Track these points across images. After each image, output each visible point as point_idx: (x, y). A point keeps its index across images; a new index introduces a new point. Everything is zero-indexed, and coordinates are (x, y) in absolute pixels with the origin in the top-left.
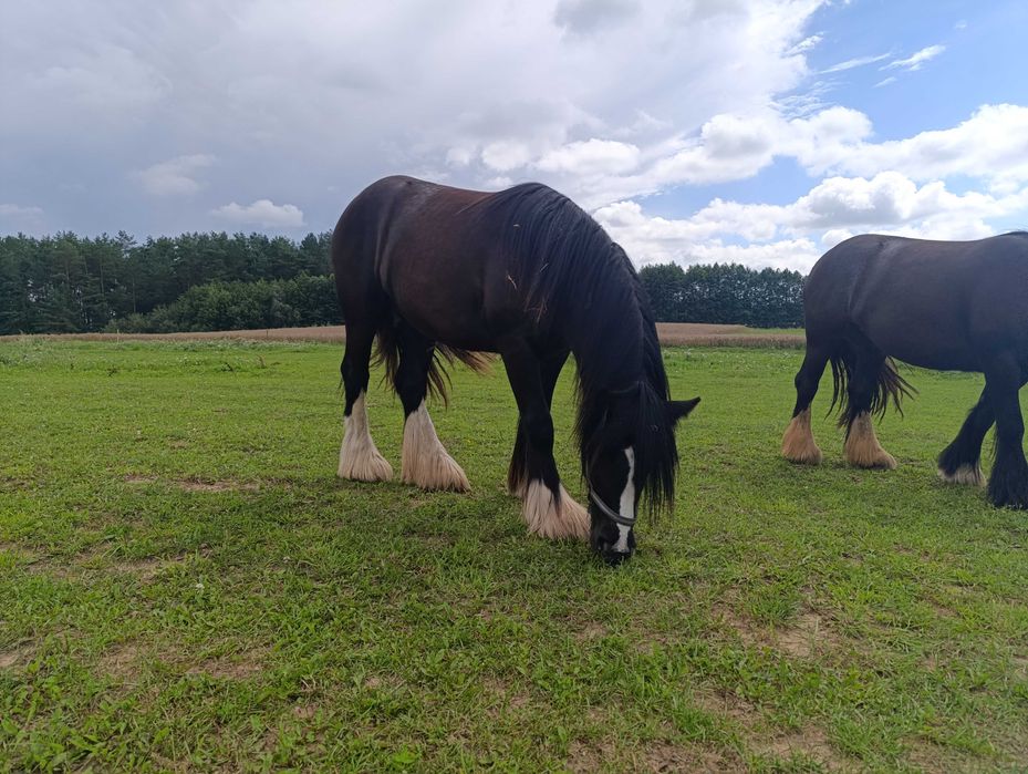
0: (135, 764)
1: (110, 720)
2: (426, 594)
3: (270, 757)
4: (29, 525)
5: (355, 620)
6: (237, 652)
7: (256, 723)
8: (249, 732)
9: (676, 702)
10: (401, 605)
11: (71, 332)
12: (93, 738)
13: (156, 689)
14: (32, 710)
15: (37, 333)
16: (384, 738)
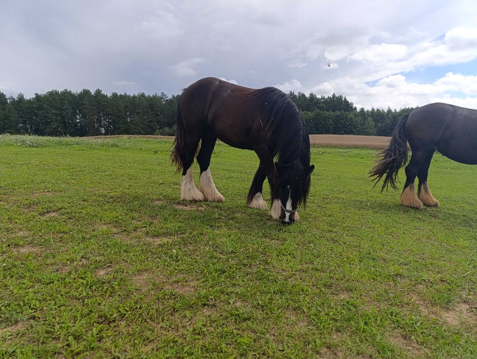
0: (141, 323)
1: (134, 303)
2: (267, 267)
3: (191, 329)
4: (116, 218)
5: (234, 274)
6: (186, 281)
7: (188, 313)
8: (185, 317)
9: (379, 338)
10: (255, 270)
11: (142, 134)
12: (127, 309)
13: (153, 293)
14: (108, 294)
15: (130, 134)
16: (239, 329)
